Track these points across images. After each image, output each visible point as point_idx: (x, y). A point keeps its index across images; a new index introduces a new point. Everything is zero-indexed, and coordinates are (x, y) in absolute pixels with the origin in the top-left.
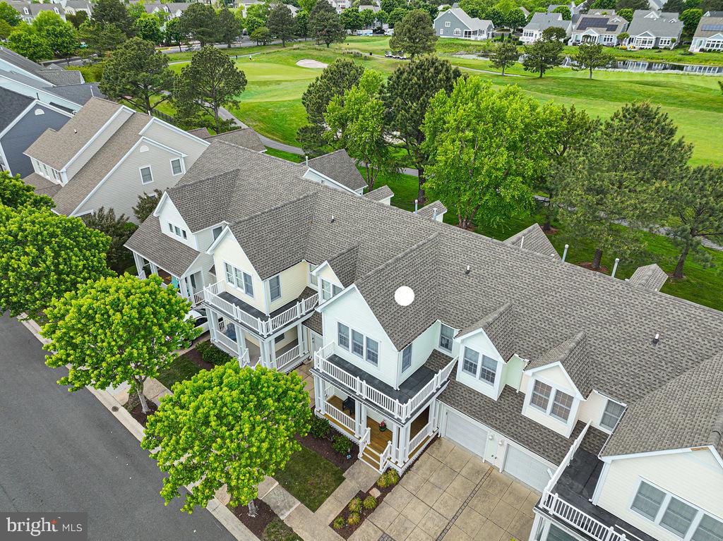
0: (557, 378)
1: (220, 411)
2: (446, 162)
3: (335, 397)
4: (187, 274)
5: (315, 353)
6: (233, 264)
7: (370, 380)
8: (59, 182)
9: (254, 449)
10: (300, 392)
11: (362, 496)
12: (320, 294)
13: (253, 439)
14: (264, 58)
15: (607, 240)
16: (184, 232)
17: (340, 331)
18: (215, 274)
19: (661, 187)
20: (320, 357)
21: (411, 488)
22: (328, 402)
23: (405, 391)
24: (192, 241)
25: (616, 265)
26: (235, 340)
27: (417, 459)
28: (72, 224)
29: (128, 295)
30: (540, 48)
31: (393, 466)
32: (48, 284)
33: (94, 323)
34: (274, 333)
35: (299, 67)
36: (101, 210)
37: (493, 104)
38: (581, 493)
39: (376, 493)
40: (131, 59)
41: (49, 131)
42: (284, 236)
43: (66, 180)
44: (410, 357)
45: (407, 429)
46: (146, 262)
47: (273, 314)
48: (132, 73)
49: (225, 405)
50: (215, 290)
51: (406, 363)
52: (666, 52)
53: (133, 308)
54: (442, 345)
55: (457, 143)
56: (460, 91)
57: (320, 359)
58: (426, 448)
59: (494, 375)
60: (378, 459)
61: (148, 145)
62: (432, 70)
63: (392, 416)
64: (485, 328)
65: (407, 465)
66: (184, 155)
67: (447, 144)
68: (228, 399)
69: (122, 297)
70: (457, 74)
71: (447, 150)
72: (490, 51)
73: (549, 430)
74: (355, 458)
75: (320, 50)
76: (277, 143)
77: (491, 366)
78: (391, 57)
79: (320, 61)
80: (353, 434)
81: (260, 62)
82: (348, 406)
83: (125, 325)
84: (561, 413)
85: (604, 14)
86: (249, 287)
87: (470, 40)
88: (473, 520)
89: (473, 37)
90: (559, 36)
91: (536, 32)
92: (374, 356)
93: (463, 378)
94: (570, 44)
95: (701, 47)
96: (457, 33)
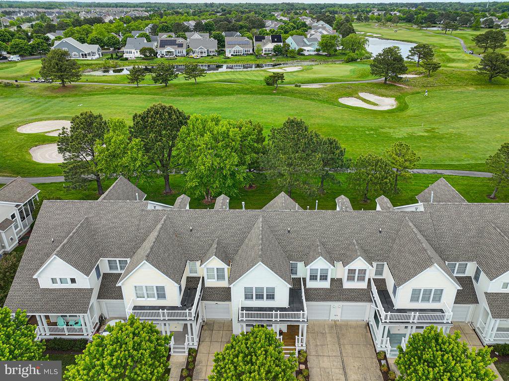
0: (359, 264)
6: (143, 284)
11: (299, 373)
12: (206, 277)
16: (73, 280)
17: (246, 292)
21: (314, 354)
24: (83, 283)
39: (303, 367)
52: (214, 58)
54: (292, 274)
57: (244, 313)
59: (327, 276)
63: (299, 321)
64: (322, 256)
77: (325, 272)
78: (44, 82)
84: (361, 279)
85: (170, 37)
86: (161, 293)
87: (88, 60)
88: (348, 349)
89: (89, 58)
90: (150, 53)
91: (133, 51)
92: (271, 297)
93: (311, 284)
94: (159, 57)
95: (231, 53)
96: (76, 55)
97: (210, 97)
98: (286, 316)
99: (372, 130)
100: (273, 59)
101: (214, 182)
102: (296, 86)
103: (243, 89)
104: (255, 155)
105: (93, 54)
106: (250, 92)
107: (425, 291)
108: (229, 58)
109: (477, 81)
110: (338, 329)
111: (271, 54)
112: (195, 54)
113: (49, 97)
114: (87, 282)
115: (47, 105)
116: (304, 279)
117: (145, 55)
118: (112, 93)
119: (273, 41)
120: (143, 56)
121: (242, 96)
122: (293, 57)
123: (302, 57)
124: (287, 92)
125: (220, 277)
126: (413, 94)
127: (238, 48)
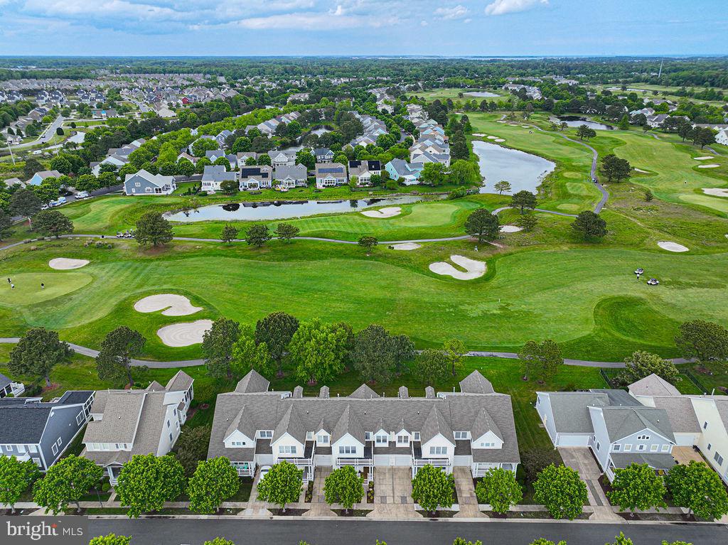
0: (402, 433)
4: (254, 459)
8: (123, 449)
11: (368, 492)
12: (317, 441)
16: (244, 443)
17: (340, 449)
18: (272, 453)
21: (378, 483)
31: (371, 480)
38: (420, 457)
39: (371, 489)
41: (91, 424)
43: (131, 446)
59: (386, 440)
84: (406, 441)
85: (251, 160)
86: (294, 450)
88: (397, 481)
90: (233, 187)
91: (212, 182)
92: (354, 452)
93: (377, 445)
94: (241, 189)
95: (323, 184)
96: (149, 190)
98: (361, 462)
99: (452, 306)
100: (371, 193)
101: (317, 372)
102: (390, 247)
104: (347, 351)
105: (168, 187)
107: (437, 448)
108: (320, 191)
109: (574, 237)
110: (393, 471)
111: (367, 183)
112: (282, 186)
113: (144, 261)
114: (251, 444)
115: (145, 271)
116: (374, 442)
117: (226, 189)
118: (205, 255)
119: (370, 169)
120: (224, 190)
121: (336, 260)
122: (393, 189)
123: (403, 188)
125: (326, 441)
126: (505, 255)
127: (331, 178)
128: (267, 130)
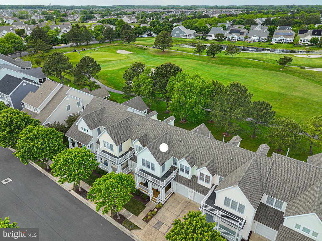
0: (205, 171)
1: (112, 185)
2: (175, 101)
3: (141, 182)
4: (89, 145)
5: (135, 168)
6: (106, 141)
7: (153, 176)
8: (36, 112)
9: (122, 195)
10: (132, 179)
11: (151, 211)
12: (135, 149)
13: (121, 193)
14: (103, 49)
15: (227, 127)
16: (87, 130)
17: (143, 161)
18: (99, 144)
19: (242, 110)
20: (137, 169)
21: (166, 208)
22: (140, 184)
23: (163, 178)
24: (90, 133)
25: (224, 137)
26: (108, 166)
27: (168, 199)
28: (52, 130)
29: (78, 153)
30: (212, 47)
31: (161, 202)
32: (46, 151)
33: (68, 163)
34: (121, 163)
35: (117, 53)
36: (55, 122)
37: (190, 81)
38: (212, 203)
39: (156, 210)
40: (55, 60)
41: (30, 93)
42: (123, 131)
43: (39, 111)
44: (164, 168)
45: (164, 189)
46: (72, 140)
47: (120, 157)
48: (56, 65)
49: (113, 183)
50: (100, 150)
51: (163, 170)
52: (263, 43)
53: (80, 157)
54: (174, 164)
55: (178, 95)
56: (179, 76)
57: (136, 170)
58: (171, 196)
59: (189, 172)
60: (156, 200)
61: (69, 97)
62: (169, 68)
63: (160, 186)
64: (185, 158)
65: (165, 201)
66: (81, 100)
67: (175, 95)
68: (114, 182)
69: (77, 154)
70: (178, 69)
71: (175, 97)
72: (195, 43)
73: (205, 187)
74: (149, 200)
75: (126, 46)
76: (112, 89)
77: (188, 169)
79: (126, 50)
80: (148, 193)
81: (101, 51)
82: (146, 185)
83: (78, 163)
84: (207, 181)
85: (239, 28)
86: (112, 148)
87: (187, 39)
89: (188, 37)
90: (222, 37)
91: (213, 35)
92: (153, 168)
93: (181, 173)
94: (226, 40)
95: (276, 41)
96: (182, 35)
97: (235, 67)
98: (154, 180)
102: (302, 68)
103: (260, 65)
105: (191, 35)
106: (264, 67)
107: (233, 201)
108: (273, 44)
111: (307, 44)
112: (250, 40)
113: (154, 56)
115: (151, 60)
117: (218, 38)
120: (217, 39)
121: (256, 69)
124: (290, 71)
127: (282, 38)
128: (259, 22)
